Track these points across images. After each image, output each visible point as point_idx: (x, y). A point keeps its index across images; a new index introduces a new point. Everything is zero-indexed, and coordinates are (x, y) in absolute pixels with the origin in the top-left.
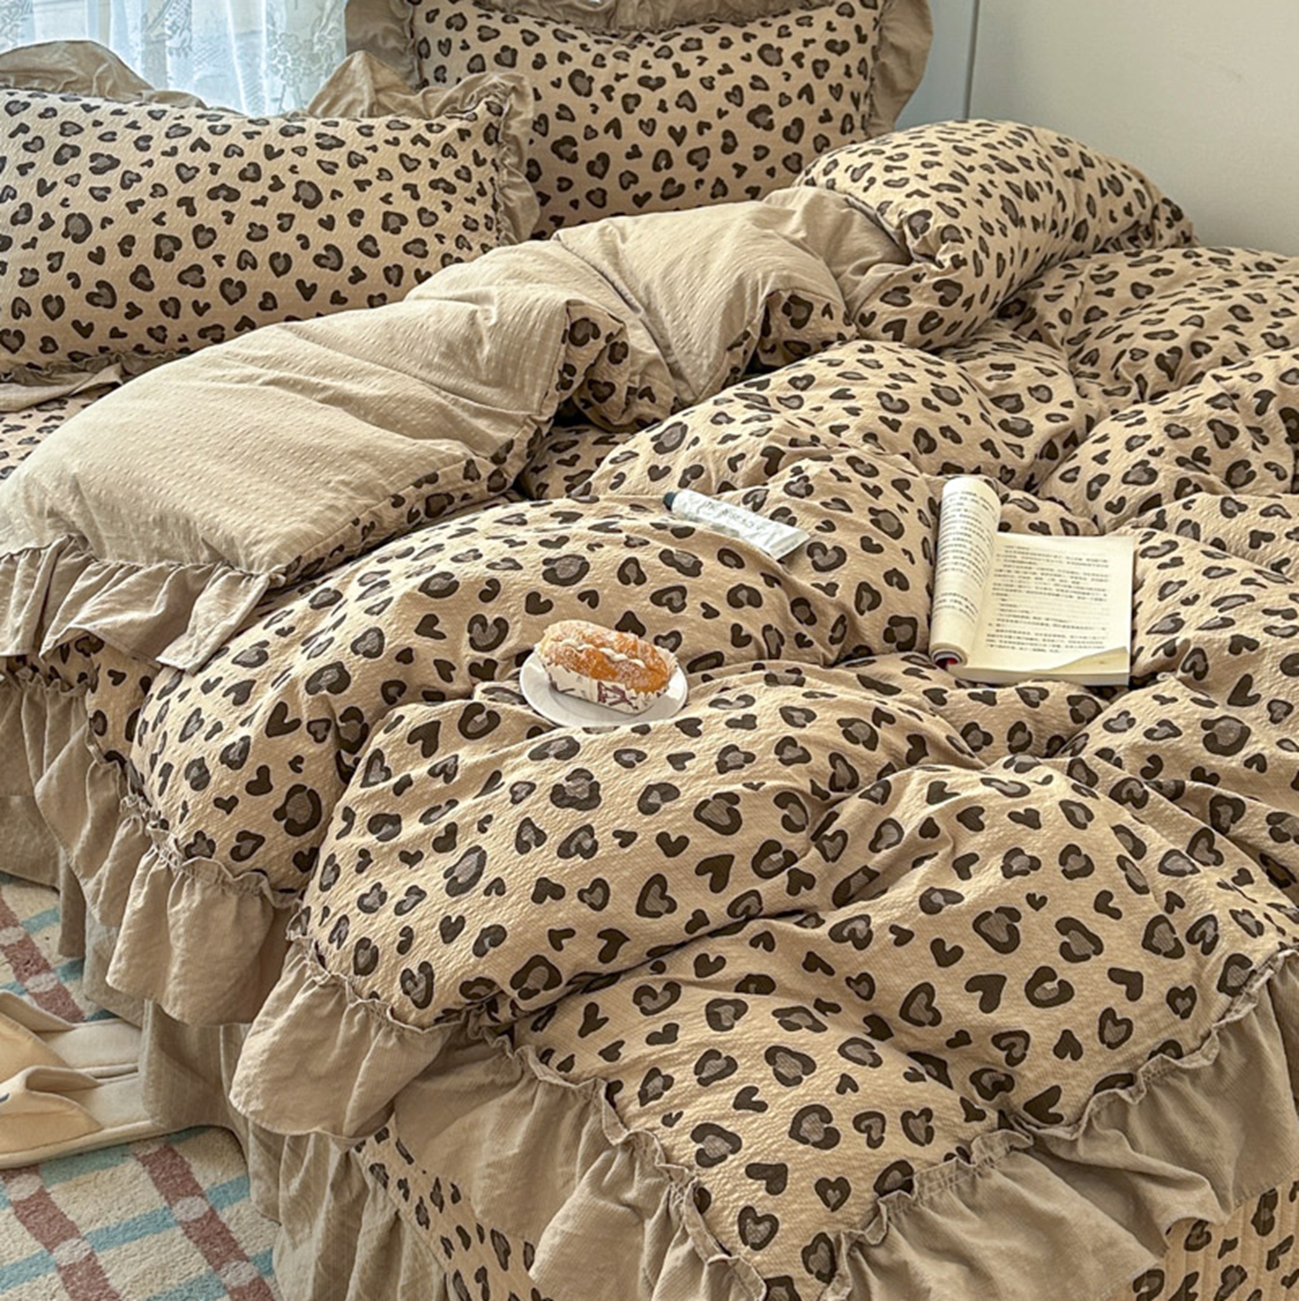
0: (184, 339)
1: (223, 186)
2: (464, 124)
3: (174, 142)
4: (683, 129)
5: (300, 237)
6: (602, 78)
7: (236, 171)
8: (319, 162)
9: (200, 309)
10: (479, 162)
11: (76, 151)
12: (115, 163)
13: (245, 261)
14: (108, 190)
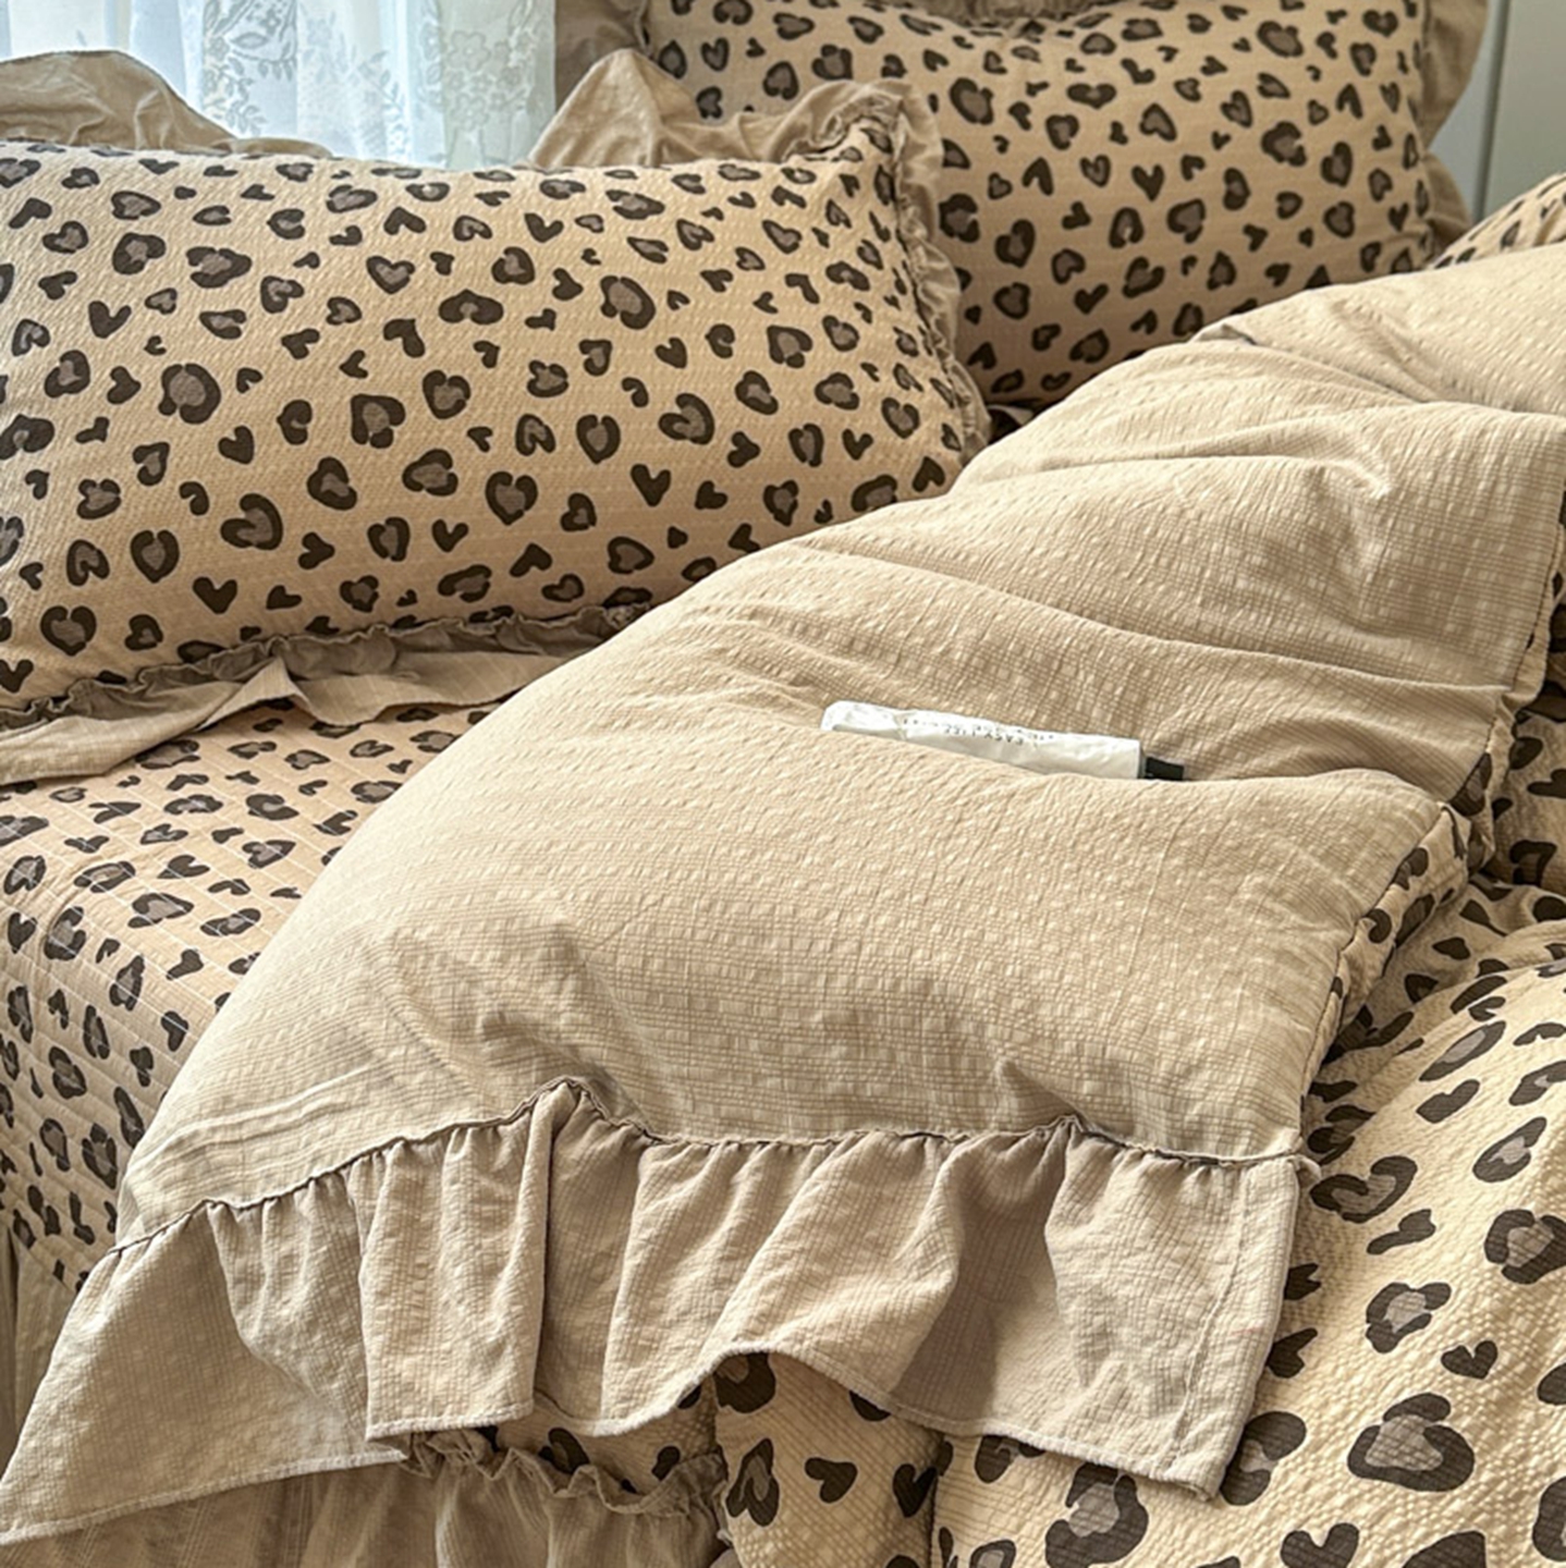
0: (410, 598)
1: (467, 295)
2: (845, 167)
3: (349, 218)
4: (1158, 170)
5: (628, 383)
6: (1006, 91)
7: (486, 266)
8: (632, 241)
9: (446, 537)
10: (883, 235)
11: (156, 247)
12: (240, 265)
13: (532, 436)
14: (239, 316)
